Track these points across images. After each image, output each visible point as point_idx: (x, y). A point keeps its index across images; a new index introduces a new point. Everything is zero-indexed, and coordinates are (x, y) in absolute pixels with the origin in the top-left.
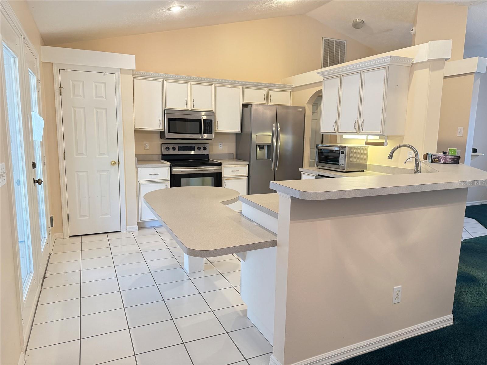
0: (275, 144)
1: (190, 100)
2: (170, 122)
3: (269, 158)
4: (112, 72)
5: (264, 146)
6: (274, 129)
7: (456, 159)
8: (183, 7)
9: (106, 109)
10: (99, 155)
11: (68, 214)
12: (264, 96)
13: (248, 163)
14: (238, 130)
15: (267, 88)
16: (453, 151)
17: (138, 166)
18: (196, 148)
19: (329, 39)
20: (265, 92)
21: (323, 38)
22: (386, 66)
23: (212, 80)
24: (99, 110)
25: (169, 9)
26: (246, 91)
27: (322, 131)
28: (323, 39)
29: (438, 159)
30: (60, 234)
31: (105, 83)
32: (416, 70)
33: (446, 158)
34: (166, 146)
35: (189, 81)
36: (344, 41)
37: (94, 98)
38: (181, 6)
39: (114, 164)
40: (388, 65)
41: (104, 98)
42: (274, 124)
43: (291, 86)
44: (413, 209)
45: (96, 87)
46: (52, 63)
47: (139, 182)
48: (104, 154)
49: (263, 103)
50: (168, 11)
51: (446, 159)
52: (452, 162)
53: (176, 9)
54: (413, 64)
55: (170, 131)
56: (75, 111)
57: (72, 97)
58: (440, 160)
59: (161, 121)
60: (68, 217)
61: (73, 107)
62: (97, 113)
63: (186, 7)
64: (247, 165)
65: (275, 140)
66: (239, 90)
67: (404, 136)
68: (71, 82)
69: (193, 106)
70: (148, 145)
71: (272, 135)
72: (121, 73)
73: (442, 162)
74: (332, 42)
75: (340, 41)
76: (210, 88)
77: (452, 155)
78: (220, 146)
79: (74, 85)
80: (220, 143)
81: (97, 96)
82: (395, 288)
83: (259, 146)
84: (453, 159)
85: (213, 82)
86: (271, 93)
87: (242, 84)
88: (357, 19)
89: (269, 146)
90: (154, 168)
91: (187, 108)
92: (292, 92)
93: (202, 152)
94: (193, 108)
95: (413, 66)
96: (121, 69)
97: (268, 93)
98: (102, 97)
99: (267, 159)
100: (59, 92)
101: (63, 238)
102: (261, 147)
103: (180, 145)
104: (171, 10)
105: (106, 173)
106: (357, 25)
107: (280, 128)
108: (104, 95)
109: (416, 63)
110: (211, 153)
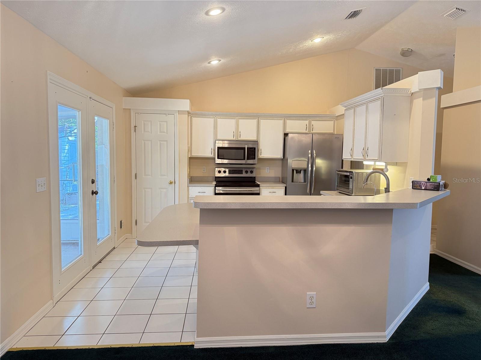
0: (310, 169)
1: (237, 132)
2: (219, 150)
3: (305, 182)
4: (171, 113)
5: (301, 170)
6: (310, 155)
7: (436, 185)
8: (220, 60)
9: (167, 141)
10: (161, 176)
11: (136, 220)
12: (306, 125)
13: (285, 185)
14: (280, 155)
15: (309, 118)
16: (434, 178)
17: (189, 185)
18: (244, 172)
19: (381, 68)
20: (307, 122)
21: (375, 68)
22: (381, 98)
23: (256, 114)
24: (162, 142)
25: (209, 63)
26: (289, 122)
27: (345, 158)
28: (375, 70)
29: (419, 185)
30: (130, 235)
31: (167, 122)
32: (415, 99)
33: (426, 184)
34: (219, 170)
35: (237, 117)
36: (399, 69)
37: (159, 133)
38: (218, 60)
39: (171, 183)
40: (383, 96)
41: (165, 133)
42: (310, 151)
43: (334, 116)
44: (323, 225)
45: (160, 125)
46: (130, 109)
47: (190, 198)
48: (164, 175)
49: (305, 131)
50: (208, 64)
51: (426, 186)
52: (432, 188)
53: (215, 62)
54: (412, 93)
55: (219, 157)
56: (145, 143)
57: (143, 133)
58: (421, 186)
59: (213, 150)
60: (136, 222)
61: (143, 140)
62: (160, 144)
63: (223, 61)
64: (285, 187)
65: (310, 165)
66: (281, 122)
67: (407, 162)
68: (143, 122)
69: (239, 136)
70: (205, 169)
71: (307, 160)
72: (178, 114)
73: (423, 188)
74: (385, 71)
75: (394, 69)
76: (255, 121)
77: (434, 182)
78: (267, 170)
79: (144, 124)
80: (267, 168)
81: (161, 132)
82: (308, 293)
83: (296, 170)
84: (433, 186)
85: (258, 116)
86: (313, 122)
87: (284, 116)
88: (405, 47)
89: (305, 171)
90: (202, 187)
91: (234, 139)
92: (336, 121)
93: (249, 175)
94: (239, 139)
95: (413, 95)
96: (178, 111)
97: (310, 123)
98: (164, 132)
99: (304, 182)
100: (134, 129)
101: (131, 238)
102: (298, 172)
103: (230, 169)
104: (211, 63)
105: (165, 190)
106: (406, 53)
107: (315, 155)
108: (165, 131)
109: (415, 93)
110: (257, 176)
